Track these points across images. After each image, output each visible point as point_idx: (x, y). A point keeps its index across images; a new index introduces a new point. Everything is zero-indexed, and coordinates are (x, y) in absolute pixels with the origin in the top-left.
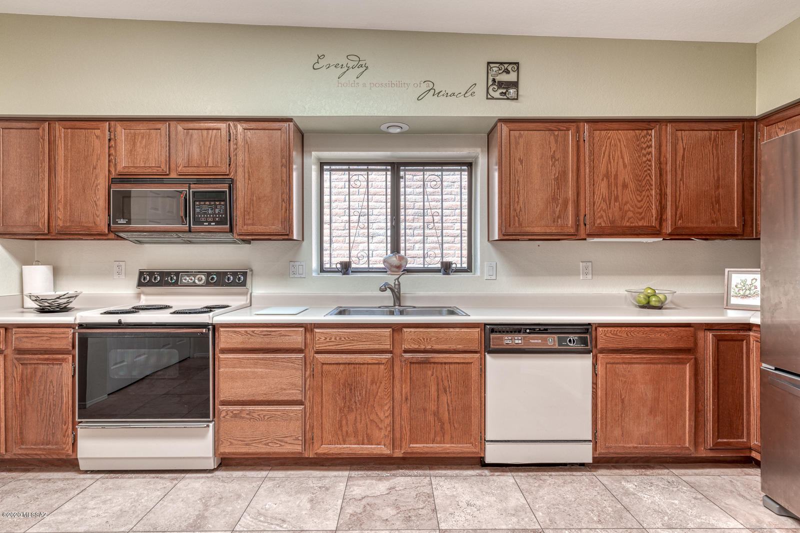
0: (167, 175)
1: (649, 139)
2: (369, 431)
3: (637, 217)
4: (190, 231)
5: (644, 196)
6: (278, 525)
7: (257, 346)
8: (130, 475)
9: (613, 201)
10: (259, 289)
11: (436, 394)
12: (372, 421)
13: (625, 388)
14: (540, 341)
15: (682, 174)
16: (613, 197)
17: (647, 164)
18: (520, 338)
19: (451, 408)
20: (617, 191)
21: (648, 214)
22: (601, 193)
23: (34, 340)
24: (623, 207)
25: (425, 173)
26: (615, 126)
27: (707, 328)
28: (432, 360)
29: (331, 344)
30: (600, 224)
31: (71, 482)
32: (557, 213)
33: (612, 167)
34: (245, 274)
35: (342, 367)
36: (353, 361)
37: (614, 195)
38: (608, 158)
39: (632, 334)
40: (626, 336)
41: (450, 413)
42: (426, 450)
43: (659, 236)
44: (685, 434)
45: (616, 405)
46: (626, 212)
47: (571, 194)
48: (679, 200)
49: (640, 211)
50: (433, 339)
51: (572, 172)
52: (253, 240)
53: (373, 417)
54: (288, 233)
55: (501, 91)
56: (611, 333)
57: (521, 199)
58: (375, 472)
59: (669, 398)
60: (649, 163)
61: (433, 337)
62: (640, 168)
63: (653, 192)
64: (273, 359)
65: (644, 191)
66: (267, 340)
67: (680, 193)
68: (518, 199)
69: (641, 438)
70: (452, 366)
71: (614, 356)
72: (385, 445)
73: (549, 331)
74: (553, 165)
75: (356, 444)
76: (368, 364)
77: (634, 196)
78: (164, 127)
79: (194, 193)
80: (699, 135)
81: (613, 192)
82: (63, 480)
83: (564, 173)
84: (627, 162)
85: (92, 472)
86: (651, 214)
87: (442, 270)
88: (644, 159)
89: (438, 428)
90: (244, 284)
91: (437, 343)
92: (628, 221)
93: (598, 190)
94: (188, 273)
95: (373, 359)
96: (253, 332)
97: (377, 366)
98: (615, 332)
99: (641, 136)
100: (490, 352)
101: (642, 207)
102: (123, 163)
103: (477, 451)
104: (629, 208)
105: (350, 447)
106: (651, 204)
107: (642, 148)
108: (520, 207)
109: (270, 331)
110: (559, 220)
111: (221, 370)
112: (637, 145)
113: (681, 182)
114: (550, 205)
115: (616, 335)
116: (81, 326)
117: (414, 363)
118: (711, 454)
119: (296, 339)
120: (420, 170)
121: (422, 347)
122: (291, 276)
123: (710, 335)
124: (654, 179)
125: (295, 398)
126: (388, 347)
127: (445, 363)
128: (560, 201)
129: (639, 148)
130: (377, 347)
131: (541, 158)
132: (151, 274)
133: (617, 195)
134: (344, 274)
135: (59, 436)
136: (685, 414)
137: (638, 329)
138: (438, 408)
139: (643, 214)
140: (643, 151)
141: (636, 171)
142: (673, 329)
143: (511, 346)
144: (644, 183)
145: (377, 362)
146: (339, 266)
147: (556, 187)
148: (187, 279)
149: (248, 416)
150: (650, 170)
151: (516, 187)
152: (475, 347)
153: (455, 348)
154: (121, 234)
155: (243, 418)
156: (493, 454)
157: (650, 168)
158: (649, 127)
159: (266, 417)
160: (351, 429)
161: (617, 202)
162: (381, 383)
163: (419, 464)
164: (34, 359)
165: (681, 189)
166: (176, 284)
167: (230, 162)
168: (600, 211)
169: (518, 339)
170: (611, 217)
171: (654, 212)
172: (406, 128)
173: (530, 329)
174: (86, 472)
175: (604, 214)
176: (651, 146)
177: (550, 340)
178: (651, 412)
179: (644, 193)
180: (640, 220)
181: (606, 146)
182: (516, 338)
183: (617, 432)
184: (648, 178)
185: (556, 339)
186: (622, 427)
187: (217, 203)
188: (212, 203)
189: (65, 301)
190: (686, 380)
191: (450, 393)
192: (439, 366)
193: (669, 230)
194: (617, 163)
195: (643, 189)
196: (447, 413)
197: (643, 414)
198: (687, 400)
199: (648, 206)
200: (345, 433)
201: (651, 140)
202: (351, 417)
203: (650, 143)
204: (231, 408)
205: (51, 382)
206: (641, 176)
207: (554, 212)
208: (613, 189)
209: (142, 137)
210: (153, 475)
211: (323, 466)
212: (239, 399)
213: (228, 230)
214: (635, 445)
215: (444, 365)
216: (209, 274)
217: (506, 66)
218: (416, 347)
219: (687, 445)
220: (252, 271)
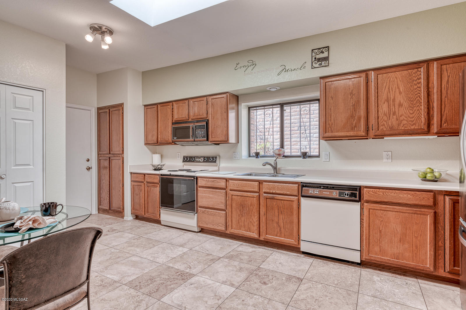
0: (188, 120)
1: (419, 74)
2: (249, 226)
3: (410, 124)
4: (194, 141)
5: (415, 110)
6: (205, 251)
7: (210, 186)
8: (174, 229)
9: (391, 115)
10: (223, 164)
11: (278, 214)
12: (251, 222)
13: (382, 224)
14: (328, 193)
15: (447, 93)
16: (392, 113)
17: (418, 90)
18: (318, 191)
19: (284, 221)
20: (395, 109)
21: (419, 121)
22: (383, 111)
23: (150, 179)
24: (399, 118)
25: (311, 105)
26: (393, 70)
27: (446, 194)
28: (276, 198)
29: (235, 187)
30: (383, 129)
31: (158, 227)
32: (354, 124)
33: (391, 95)
34: (216, 158)
35: (239, 197)
36: (243, 195)
37: (393, 111)
38: (388, 90)
39: (386, 193)
40: (382, 194)
41: (284, 223)
42: (273, 239)
43: (428, 135)
44: (426, 258)
45: (376, 233)
46: (402, 121)
47: (363, 113)
48: (444, 111)
49: (412, 119)
50: (276, 188)
51: (363, 100)
52: (220, 143)
53: (251, 220)
54: (227, 140)
55: (319, 63)
56: (372, 192)
57: (332, 118)
58: (253, 245)
59: (414, 234)
60: (419, 89)
61: (276, 187)
62: (412, 93)
63: (423, 108)
64: (215, 191)
65: (415, 107)
66: (213, 183)
67: (445, 106)
68: (331, 118)
69: (393, 255)
70: (285, 202)
71: (374, 205)
72: (256, 233)
73: (335, 188)
74: (352, 98)
75: (244, 231)
76: (249, 197)
77: (407, 111)
78: (187, 102)
79: (195, 126)
80: (462, 65)
81: (391, 109)
82: (157, 226)
83: (358, 102)
84: (402, 91)
85: (165, 226)
86: (420, 121)
87: (302, 156)
88: (415, 87)
89: (278, 230)
90: (215, 162)
91: (278, 190)
92: (403, 127)
93: (381, 109)
94: (198, 157)
95: (251, 195)
96: (209, 180)
97: (253, 198)
98: (375, 192)
99: (413, 73)
100: (303, 196)
101: (413, 117)
102: (176, 117)
103: (296, 244)
104: (404, 118)
105: (242, 232)
106: (420, 115)
107: (413, 80)
108: (332, 123)
109: (214, 180)
110: (355, 128)
111: (199, 194)
112: (410, 79)
113: (446, 99)
114: (350, 120)
115: (376, 193)
116: (161, 175)
117: (268, 198)
118: (450, 276)
119: (222, 184)
120: (308, 104)
121: (271, 191)
122: (234, 158)
123: (447, 198)
124: (422, 99)
125: (222, 208)
126: (257, 190)
127: (282, 200)
128: (356, 118)
129: (411, 81)
130: (252, 190)
131: (344, 95)
132: (187, 157)
133: (395, 111)
134: (256, 158)
135: (156, 212)
136: (427, 247)
137: (391, 191)
138: (278, 220)
139: (415, 122)
140: (415, 82)
141: (409, 95)
142: (417, 192)
143: (312, 194)
144: (415, 102)
145: (252, 196)
146: (254, 154)
147: (353, 110)
148: (197, 160)
149: (207, 213)
150: (420, 93)
151: (329, 112)
152: (296, 193)
153: (286, 193)
154: (176, 143)
155: (205, 213)
156: (304, 247)
157: (420, 92)
158: (419, 66)
159: (213, 214)
160: (242, 224)
161: (394, 115)
162: (254, 206)
163: (273, 246)
164: (150, 185)
165: (446, 103)
166: (193, 161)
167: (207, 113)
168: (383, 122)
169: (317, 191)
170: (390, 124)
171: (423, 119)
172: (278, 88)
173: (323, 186)
174: (163, 225)
175: (385, 123)
176: (421, 78)
177: (334, 193)
178: (400, 241)
179: (415, 108)
180: (412, 125)
181: (387, 83)
182: (316, 190)
183: (377, 249)
184: (418, 98)
185: (338, 193)
186: (380, 247)
187: (203, 129)
188: (201, 130)
189: (160, 166)
190: (427, 225)
191: (284, 214)
192: (279, 201)
193: (435, 131)
194: (395, 92)
195: (415, 105)
196: (282, 223)
197: (395, 241)
198: (428, 238)
199: (418, 116)
200: (240, 226)
201: (421, 74)
202: (243, 219)
203: (420, 76)
204: (202, 209)
205: (154, 193)
206: (412, 98)
207: (352, 124)
208: (392, 108)
209: (181, 107)
210: (180, 230)
211: (235, 239)
212: (204, 206)
213: (206, 140)
214: (389, 259)
215: (281, 201)
216: (204, 157)
217: (321, 49)
218: (269, 191)
219: (428, 266)
220: (220, 156)
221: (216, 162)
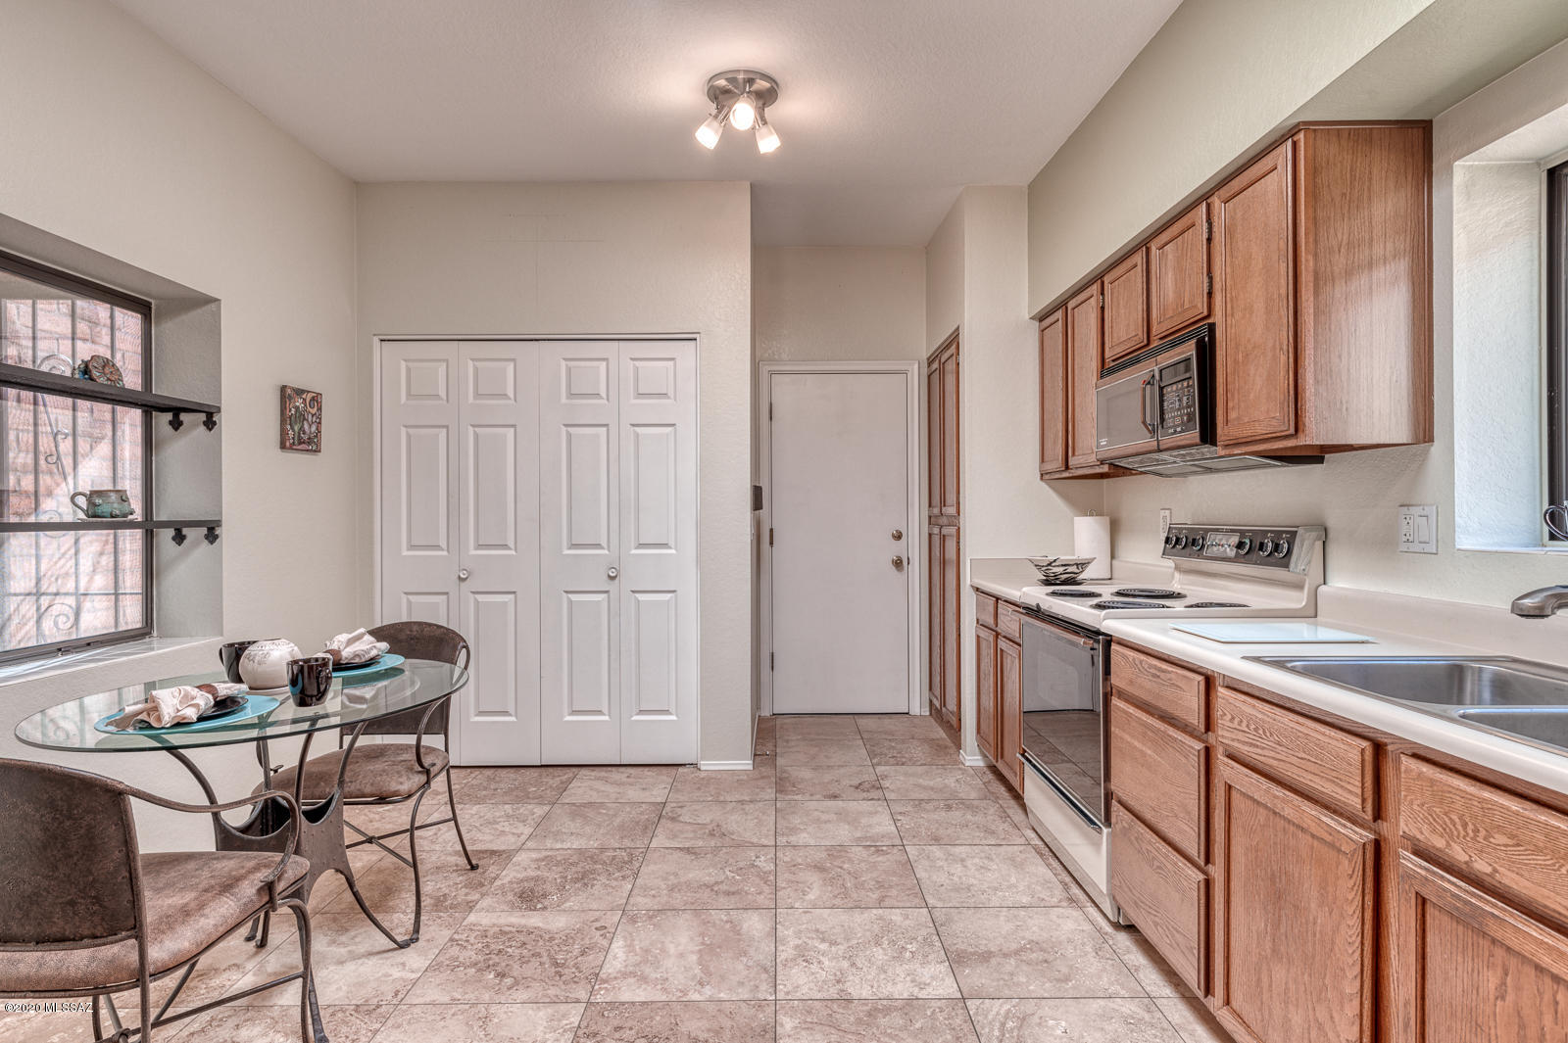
0: (1146, 346)
4: (1159, 449)
7: (1145, 697)
8: (1052, 862)
10: (1339, 576)
23: (1006, 620)
28: (1496, 931)
34: (1293, 537)
35: (1262, 811)
36: (1279, 808)
50: (1499, 839)
54: (1292, 431)
61: (1501, 831)
64: (1163, 736)
66: (1156, 687)
76: (1313, 835)
78: (1139, 258)
79: (1161, 371)
85: (1036, 833)
90: (1286, 562)
95: (1320, 823)
96: (1141, 662)
102: (1110, 343)
111: (1113, 729)
122: (1403, 548)
126: (1356, 802)
130: (1328, 789)
132: (1177, 532)
135: (1016, 761)
145: (1328, 838)
149: (1136, 843)
159: (1155, 863)
160: (1278, 1013)
162: (1341, 917)
164: (1005, 645)
166: (1200, 553)
167: (1211, 289)
187: (1185, 384)
188: (1180, 385)
192: (1522, 967)
200: (1266, 1012)
204: (1122, 812)
209: (1125, 289)
210: (1068, 879)
212: (1127, 799)
218: (1439, 842)
220: (1326, 530)
221: (1286, 566)
